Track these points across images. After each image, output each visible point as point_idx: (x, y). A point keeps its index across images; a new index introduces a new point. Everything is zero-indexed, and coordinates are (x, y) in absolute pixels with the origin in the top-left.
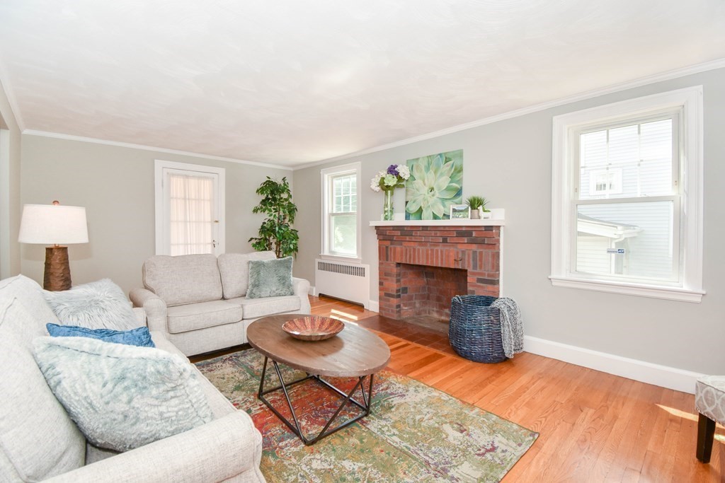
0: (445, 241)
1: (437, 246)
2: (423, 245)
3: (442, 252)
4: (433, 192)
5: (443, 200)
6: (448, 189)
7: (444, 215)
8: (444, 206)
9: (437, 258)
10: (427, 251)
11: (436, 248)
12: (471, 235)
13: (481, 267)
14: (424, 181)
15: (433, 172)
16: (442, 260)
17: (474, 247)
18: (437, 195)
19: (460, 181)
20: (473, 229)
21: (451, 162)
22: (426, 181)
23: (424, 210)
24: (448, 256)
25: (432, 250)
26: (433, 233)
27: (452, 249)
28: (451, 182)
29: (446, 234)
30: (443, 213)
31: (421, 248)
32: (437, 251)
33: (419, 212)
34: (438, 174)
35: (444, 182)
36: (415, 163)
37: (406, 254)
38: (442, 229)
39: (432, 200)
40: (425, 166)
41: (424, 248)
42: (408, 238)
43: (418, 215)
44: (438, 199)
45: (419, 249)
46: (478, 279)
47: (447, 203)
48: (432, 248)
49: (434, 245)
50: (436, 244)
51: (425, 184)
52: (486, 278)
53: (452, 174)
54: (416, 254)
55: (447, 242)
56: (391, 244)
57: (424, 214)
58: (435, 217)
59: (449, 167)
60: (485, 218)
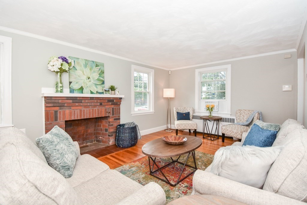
0: (101, 104)
1: (95, 107)
2: (86, 108)
3: (98, 110)
4: (89, 80)
5: (96, 85)
6: (98, 80)
7: (97, 92)
8: (97, 88)
9: (95, 113)
10: (90, 110)
11: (95, 109)
12: (113, 101)
13: (115, 114)
14: (83, 72)
15: (89, 69)
16: (98, 114)
17: (113, 106)
18: (92, 81)
19: (103, 77)
20: (114, 99)
21: (99, 67)
22: (85, 72)
23: (84, 88)
24: (101, 112)
25: (93, 110)
26: (96, 101)
27: (103, 108)
28: (99, 77)
29: (102, 101)
30: (96, 91)
31: (85, 109)
32: (95, 110)
33: (81, 89)
34: (92, 71)
35: (96, 76)
36: (76, 60)
37: (74, 113)
38: (102, 99)
39: (89, 84)
40: (84, 64)
41: (88, 109)
42: (77, 104)
43: (81, 91)
44: (93, 84)
45: (84, 110)
46: (114, 119)
47: (98, 86)
48: (93, 108)
49: (94, 107)
50: (95, 106)
51: (84, 74)
52: (117, 118)
53: (100, 73)
54: (82, 112)
55: (102, 105)
56: (60, 109)
57: (84, 90)
58: (92, 93)
59: (98, 69)
60: (117, 95)
